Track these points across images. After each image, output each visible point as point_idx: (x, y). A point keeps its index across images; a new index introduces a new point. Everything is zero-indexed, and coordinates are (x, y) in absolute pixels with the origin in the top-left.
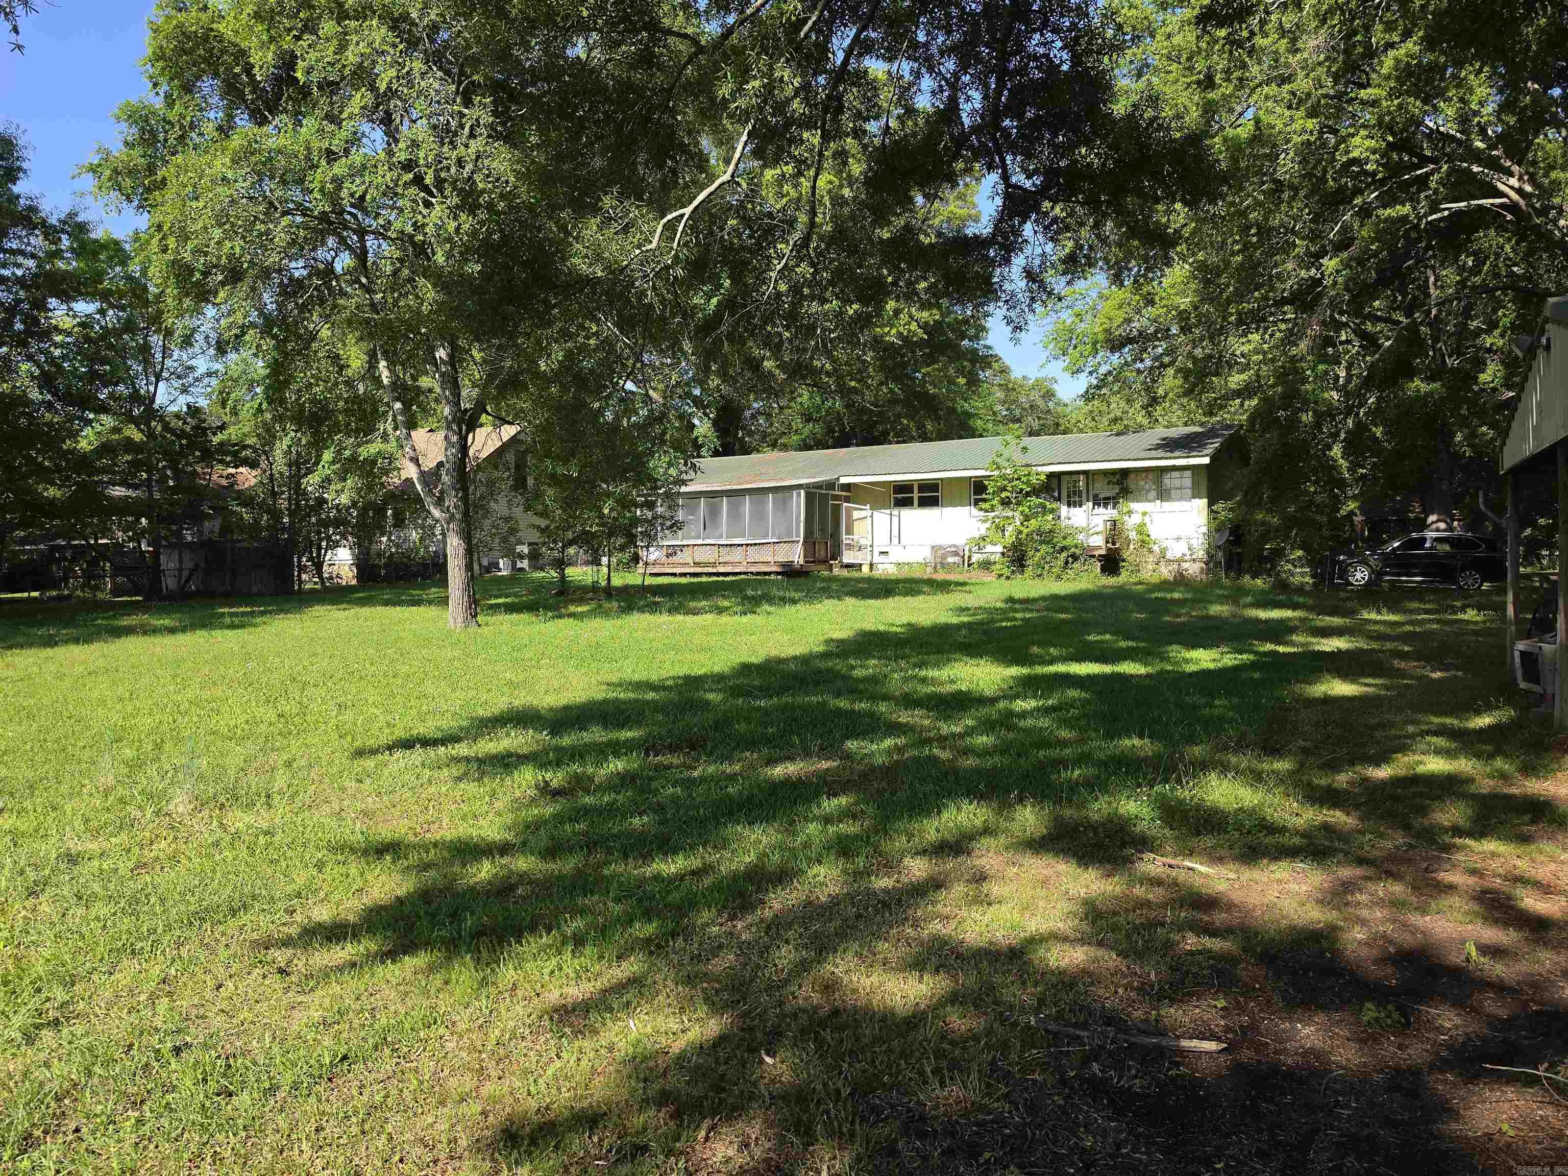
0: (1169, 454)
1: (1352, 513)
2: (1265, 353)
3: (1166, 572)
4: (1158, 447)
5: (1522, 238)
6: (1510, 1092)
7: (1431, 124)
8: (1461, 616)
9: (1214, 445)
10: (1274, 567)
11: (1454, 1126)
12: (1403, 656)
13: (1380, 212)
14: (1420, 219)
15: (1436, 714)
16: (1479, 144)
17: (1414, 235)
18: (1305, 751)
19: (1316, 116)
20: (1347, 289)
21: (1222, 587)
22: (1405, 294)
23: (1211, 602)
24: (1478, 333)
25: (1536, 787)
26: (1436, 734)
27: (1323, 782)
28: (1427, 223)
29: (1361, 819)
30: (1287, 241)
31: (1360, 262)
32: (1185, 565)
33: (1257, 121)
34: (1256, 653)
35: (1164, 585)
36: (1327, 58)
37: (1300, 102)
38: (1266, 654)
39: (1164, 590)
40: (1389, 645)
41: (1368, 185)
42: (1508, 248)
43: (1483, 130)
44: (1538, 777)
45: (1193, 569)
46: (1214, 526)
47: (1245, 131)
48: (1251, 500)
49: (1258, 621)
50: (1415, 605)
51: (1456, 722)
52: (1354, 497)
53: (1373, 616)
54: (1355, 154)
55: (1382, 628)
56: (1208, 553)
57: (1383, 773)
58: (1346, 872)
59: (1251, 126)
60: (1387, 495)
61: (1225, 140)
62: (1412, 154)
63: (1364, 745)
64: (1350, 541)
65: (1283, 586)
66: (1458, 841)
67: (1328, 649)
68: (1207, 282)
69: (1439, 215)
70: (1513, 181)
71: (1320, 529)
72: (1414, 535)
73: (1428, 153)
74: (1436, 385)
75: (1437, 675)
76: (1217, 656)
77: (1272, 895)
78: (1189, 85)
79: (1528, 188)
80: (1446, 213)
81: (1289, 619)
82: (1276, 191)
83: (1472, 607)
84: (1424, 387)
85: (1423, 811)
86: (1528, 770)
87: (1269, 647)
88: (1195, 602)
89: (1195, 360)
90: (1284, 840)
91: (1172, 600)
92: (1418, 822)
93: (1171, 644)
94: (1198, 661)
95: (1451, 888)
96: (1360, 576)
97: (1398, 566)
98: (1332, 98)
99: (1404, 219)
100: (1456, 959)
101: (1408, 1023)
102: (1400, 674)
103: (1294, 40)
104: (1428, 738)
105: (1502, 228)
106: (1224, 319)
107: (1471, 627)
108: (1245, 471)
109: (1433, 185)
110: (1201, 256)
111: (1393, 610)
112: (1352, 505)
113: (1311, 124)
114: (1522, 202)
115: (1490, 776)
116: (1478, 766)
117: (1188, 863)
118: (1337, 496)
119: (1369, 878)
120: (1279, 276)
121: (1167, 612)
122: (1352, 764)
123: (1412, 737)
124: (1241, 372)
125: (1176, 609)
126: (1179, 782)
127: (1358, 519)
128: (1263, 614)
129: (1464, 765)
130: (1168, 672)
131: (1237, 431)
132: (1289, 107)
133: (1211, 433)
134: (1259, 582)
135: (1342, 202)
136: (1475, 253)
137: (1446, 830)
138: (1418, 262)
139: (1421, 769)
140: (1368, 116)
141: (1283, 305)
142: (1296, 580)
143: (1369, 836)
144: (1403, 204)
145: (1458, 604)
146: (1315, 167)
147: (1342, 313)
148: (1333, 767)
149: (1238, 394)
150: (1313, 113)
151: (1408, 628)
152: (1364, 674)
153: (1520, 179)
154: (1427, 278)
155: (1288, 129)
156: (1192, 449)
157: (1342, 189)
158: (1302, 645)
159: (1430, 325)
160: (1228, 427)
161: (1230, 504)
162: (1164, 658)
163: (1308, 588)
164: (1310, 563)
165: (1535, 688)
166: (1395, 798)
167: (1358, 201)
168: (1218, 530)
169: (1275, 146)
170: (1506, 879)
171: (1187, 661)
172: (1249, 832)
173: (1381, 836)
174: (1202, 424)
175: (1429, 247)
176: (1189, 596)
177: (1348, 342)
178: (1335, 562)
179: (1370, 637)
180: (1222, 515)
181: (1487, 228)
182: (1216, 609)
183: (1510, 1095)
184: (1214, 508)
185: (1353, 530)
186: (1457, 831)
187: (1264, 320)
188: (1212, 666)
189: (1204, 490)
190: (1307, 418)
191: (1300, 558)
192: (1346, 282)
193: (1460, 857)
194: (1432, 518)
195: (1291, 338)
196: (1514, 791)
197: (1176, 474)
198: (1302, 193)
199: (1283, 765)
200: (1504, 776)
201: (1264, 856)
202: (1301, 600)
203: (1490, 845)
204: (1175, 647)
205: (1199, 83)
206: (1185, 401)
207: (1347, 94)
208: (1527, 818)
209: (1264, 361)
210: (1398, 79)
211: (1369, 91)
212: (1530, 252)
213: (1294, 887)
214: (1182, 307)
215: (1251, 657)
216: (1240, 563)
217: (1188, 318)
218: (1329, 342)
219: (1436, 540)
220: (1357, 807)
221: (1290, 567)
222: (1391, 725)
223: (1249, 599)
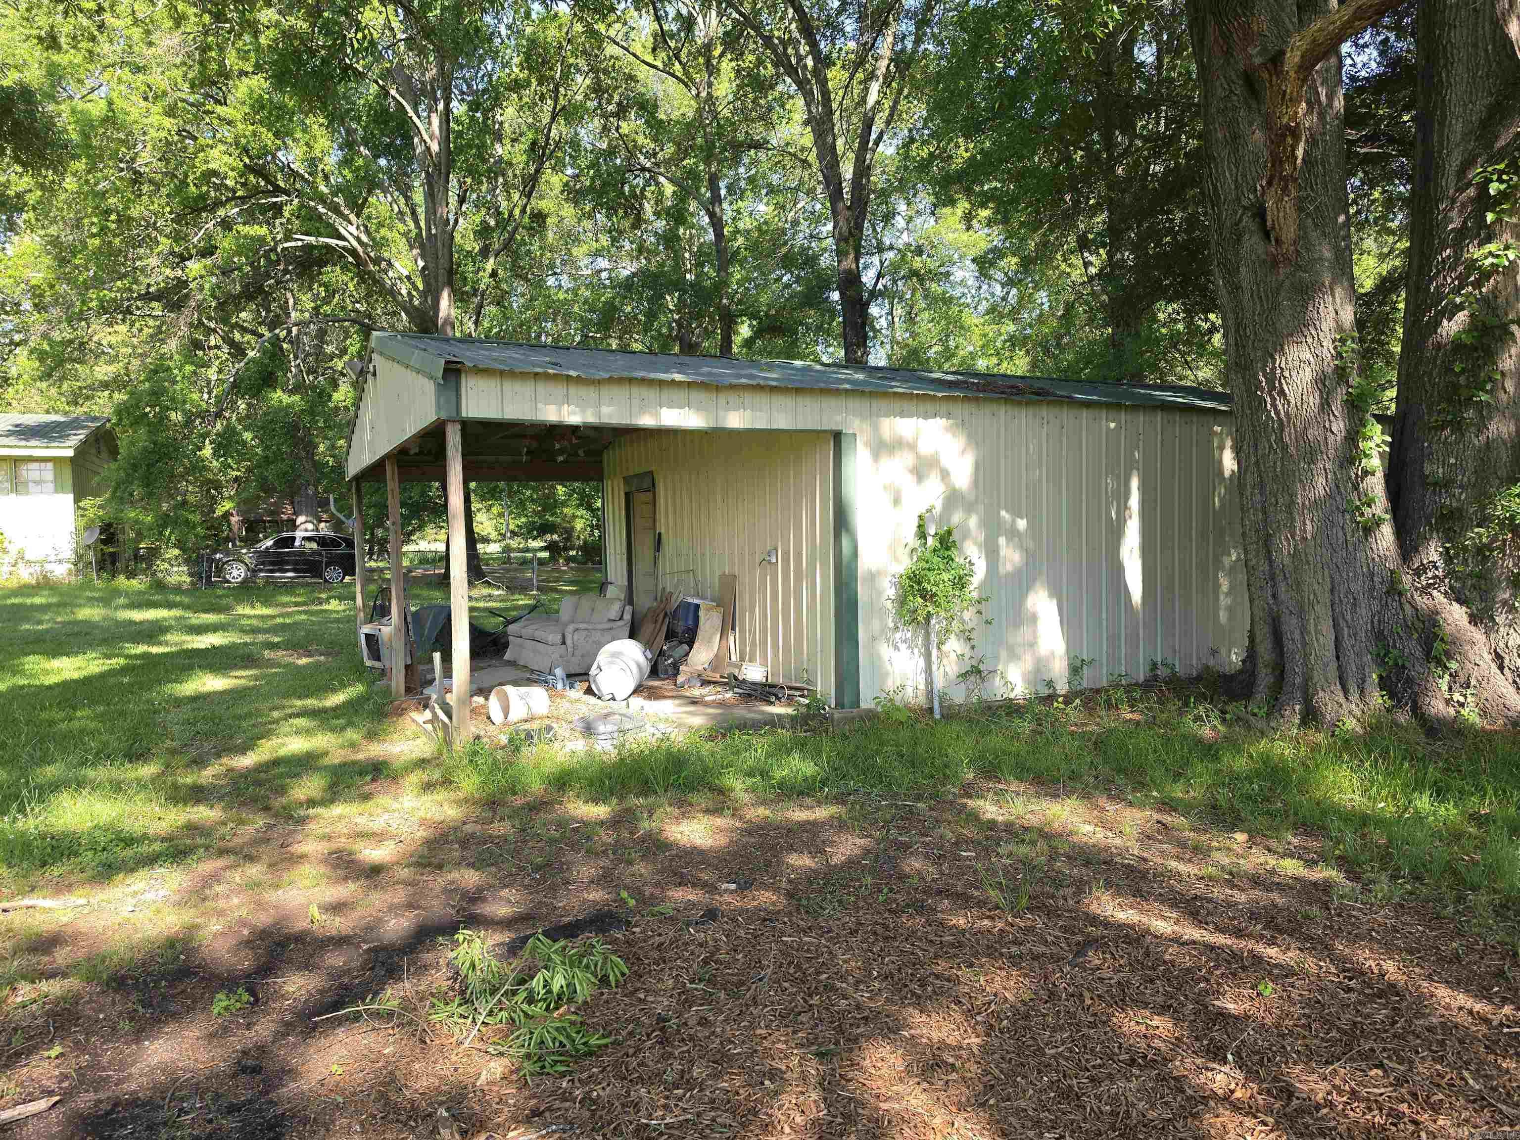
0: (23, 443)
1: (227, 515)
2: (134, 347)
3: (26, 575)
4: (10, 434)
5: (362, 280)
6: (340, 1032)
7: (283, 159)
8: (325, 607)
9: (77, 438)
10: (150, 566)
11: (292, 1085)
12: (272, 646)
13: (240, 228)
14: (276, 243)
15: (300, 698)
16: (326, 190)
17: (273, 257)
18: (173, 752)
19: (175, 117)
20: (213, 296)
21: (94, 589)
22: (268, 311)
23: (80, 606)
24: (332, 357)
25: (375, 750)
26: (298, 715)
27: (189, 780)
28: (284, 249)
29: (224, 809)
30: (148, 235)
31: (225, 272)
32: (48, 567)
33: (110, 103)
34: (127, 657)
35: (24, 590)
36: (184, 64)
37: (156, 97)
38: (136, 657)
39: (22, 595)
40: (261, 638)
41: (228, 200)
42: (350, 285)
43: (326, 178)
44: (379, 741)
45: (61, 571)
46: (82, 523)
47: (97, 109)
48: (121, 496)
49: (131, 623)
50: (286, 599)
51: (315, 702)
52: (230, 498)
53: (248, 611)
54: (213, 166)
55: (254, 622)
56: (76, 553)
57: (247, 761)
58: (207, 867)
59: (103, 104)
60: (259, 497)
61: (74, 112)
62: (268, 181)
63: (231, 737)
64: (227, 540)
65: (159, 586)
66: (311, 812)
67: (203, 646)
68: (63, 262)
69: (293, 244)
70: (352, 229)
71: (194, 527)
72: (285, 534)
73: (282, 184)
74: (296, 398)
75: (303, 661)
76: (83, 664)
77: (124, 912)
78: (28, 37)
79: (364, 238)
80: (300, 243)
81: (165, 619)
82: (135, 182)
83: (334, 597)
84: (286, 399)
85: (282, 791)
86: (372, 736)
87: (141, 649)
88: (62, 605)
89: (51, 342)
90: (144, 849)
91: (32, 606)
92: (278, 802)
93: (26, 654)
94: (60, 671)
95: (303, 857)
96: (237, 573)
97: (272, 563)
98: (192, 105)
99: (262, 240)
100: (301, 925)
101: (257, 1000)
102: (271, 663)
103: (148, 32)
104: (291, 721)
105: (345, 268)
106: (83, 302)
107: (335, 615)
108: (113, 466)
109: (287, 214)
110: (53, 230)
111: (266, 603)
112: (227, 506)
113: (168, 122)
114: (360, 250)
115: (342, 747)
116: (333, 740)
117: (27, 902)
118: (213, 497)
119: (227, 867)
120: (143, 270)
121: (28, 620)
122: (219, 756)
123: (276, 722)
124: (110, 363)
125: (38, 615)
126: (22, 810)
127: (234, 519)
128: (137, 615)
129: (321, 741)
130: (22, 687)
131: (104, 424)
132: (146, 99)
133: (75, 424)
134: (134, 582)
135: (204, 209)
136: (326, 285)
137: (301, 804)
138: (278, 282)
139: (282, 752)
140: (226, 133)
141: (151, 300)
142: (173, 579)
143: (231, 825)
144: (260, 224)
145: (324, 596)
146: (176, 169)
147: (210, 319)
148: (199, 762)
149: (105, 385)
150: (171, 112)
151: (280, 620)
152: (235, 667)
153: (358, 228)
154: (287, 302)
155: (145, 120)
156: (53, 439)
157: (203, 197)
158: (176, 645)
159: (291, 342)
160: (95, 419)
161: (99, 501)
162: (16, 671)
163: (185, 587)
164: (187, 562)
165: (377, 664)
166: (258, 783)
167: (221, 212)
168: (87, 528)
169: (131, 133)
170: (349, 836)
171: (47, 672)
172: (104, 849)
173: (241, 822)
174: (66, 413)
175: (286, 271)
176: (54, 600)
177: (217, 347)
178: (211, 561)
179: (243, 631)
180: (91, 514)
181: (334, 265)
182: (86, 613)
183: (342, 1036)
184: (82, 504)
185: (231, 530)
186: (312, 803)
187: (129, 311)
188: (76, 675)
189: (69, 484)
190: (176, 417)
191: (176, 557)
192: (213, 290)
193: (312, 826)
194: (301, 519)
195: (159, 336)
196: (361, 756)
197: (35, 465)
198: (164, 191)
199: (148, 770)
200: (353, 745)
201: (119, 869)
202: (178, 598)
203: (338, 809)
204: (31, 658)
205: (40, 39)
206: (44, 385)
207: (204, 104)
208: (368, 778)
209: (133, 355)
210: (252, 107)
211: (224, 108)
212: (369, 295)
213: (149, 896)
214: (34, 282)
215: (122, 661)
216: (113, 563)
217: (41, 296)
218: (197, 345)
219: (304, 539)
220: (221, 798)
221: (166, 565)
222: (258, 713)
223: (121, 601)
